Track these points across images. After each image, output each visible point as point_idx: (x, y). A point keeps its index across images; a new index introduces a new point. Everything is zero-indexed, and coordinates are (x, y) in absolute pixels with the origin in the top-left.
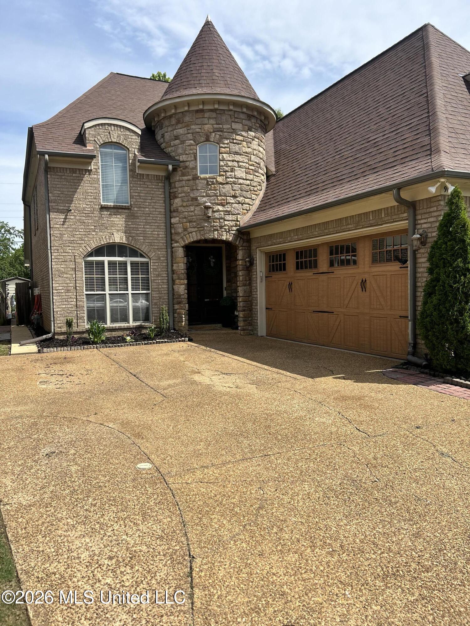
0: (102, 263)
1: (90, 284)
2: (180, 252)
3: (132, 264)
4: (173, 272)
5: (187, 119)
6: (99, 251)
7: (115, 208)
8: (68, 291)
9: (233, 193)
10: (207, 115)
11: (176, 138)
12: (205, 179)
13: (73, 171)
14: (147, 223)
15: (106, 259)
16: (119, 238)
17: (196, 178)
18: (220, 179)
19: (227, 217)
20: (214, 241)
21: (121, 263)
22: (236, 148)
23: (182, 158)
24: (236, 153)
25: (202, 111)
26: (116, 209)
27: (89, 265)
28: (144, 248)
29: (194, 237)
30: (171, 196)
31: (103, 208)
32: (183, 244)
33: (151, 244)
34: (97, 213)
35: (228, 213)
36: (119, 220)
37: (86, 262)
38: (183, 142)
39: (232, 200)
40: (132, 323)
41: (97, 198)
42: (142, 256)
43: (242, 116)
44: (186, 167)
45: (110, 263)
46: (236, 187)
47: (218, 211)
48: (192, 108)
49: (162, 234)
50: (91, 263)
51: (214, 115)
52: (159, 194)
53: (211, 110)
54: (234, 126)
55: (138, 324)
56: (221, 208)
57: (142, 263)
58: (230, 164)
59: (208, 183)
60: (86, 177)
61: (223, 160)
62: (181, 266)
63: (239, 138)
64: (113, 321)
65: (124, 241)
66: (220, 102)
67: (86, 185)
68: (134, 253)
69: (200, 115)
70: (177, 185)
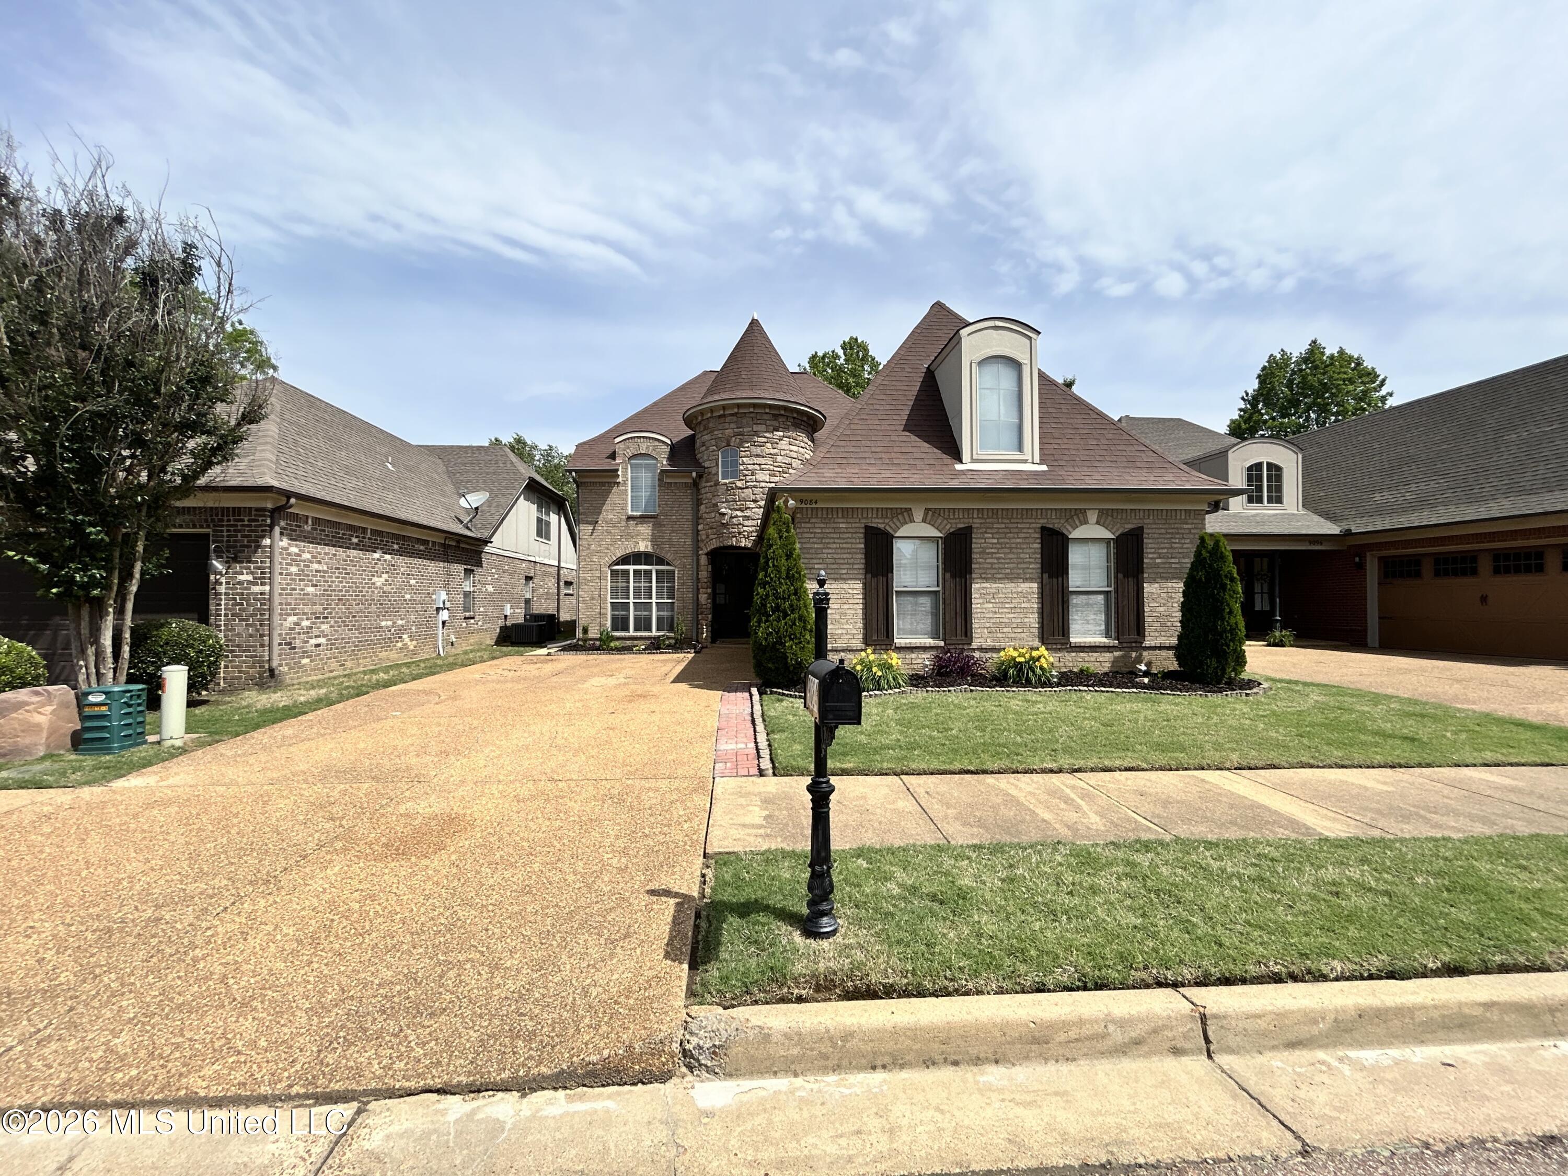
0: (628, 571)
1: (615, 592)
2: (704, 560)
3: (657, 571)
4: (698, 579)
5: (711, 425)
6: (625, 560)
7: (641, 517)
8: (593, 599)
9: (753, 497)
10: (728, 420)
11: (703, 444)
12: (725, 484)
13: (603, 484)
14: (673, 531)
15: (631, 568)
16: (644, 546)
17: (717, 483)
18: (739, 484)
19: (746, 523)
20: (732, 547)
21: (645, 571)
22: (758, 450)
23: (707, 464)
24: (758, 456)
25: (724, 416)
26: (643, 519)
27: (614, 573)
28: (669, 557)
29: (714, 544)
30: (698, 503)
31: (630, 518)
32: (705, 551)
33: (676, 552)
34: (623, 523)
35: (747, 518)
36: (646, 530)
37: (612, 571)
38: (707, 449)
39: (752, 505)
40: (654, 633)
41: (624, 508)
42: (668, 564)
43: (766, 417)
44: (710, 473)
45: (635, 571)
46: (756, 491)
47: (737, 516)
48: (715, 414)
49: (689, 542)
50: (617, 571)
51: (735, 418)
52: (687, 500)
53: (732, 415)
54: (755, 428)
55: (661, 633)
56: (739, 513)
57: (668, 572)
58: (750, 467)
59: (728, 489)
60: (615, 489)
61: (743, 464)
62: (704, 575)
63: (760, 439)
64: (636, 630)
65: (650, 549)
66: (739, 406)
67: (613, 498)
68: (660, 561)
69: (722, 420)
70: (703, 491)
